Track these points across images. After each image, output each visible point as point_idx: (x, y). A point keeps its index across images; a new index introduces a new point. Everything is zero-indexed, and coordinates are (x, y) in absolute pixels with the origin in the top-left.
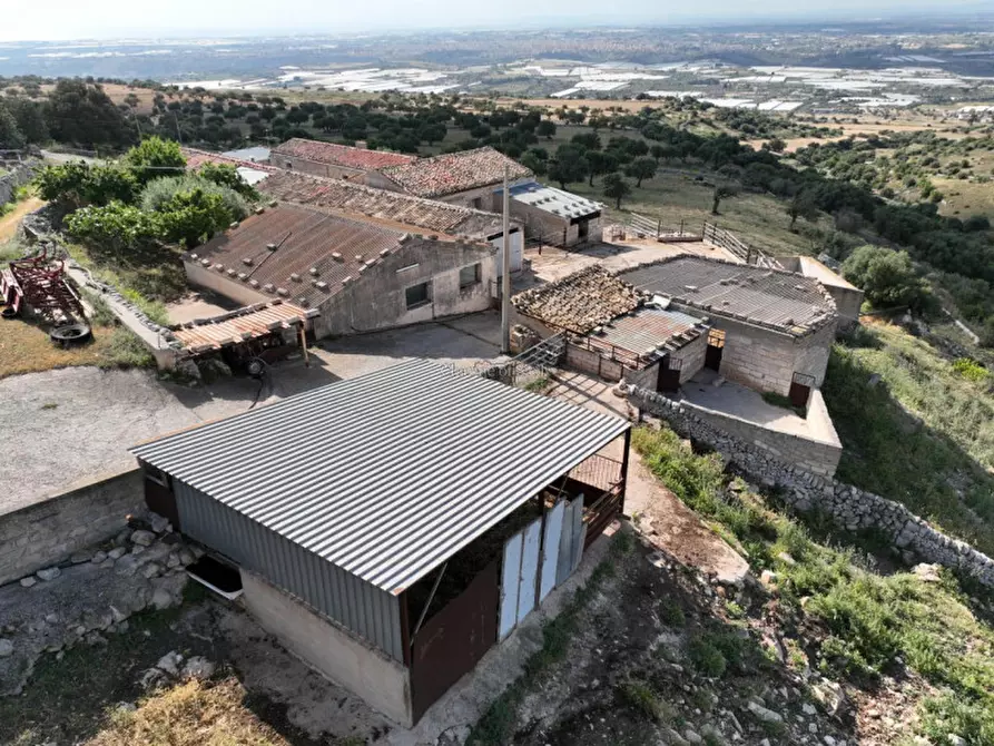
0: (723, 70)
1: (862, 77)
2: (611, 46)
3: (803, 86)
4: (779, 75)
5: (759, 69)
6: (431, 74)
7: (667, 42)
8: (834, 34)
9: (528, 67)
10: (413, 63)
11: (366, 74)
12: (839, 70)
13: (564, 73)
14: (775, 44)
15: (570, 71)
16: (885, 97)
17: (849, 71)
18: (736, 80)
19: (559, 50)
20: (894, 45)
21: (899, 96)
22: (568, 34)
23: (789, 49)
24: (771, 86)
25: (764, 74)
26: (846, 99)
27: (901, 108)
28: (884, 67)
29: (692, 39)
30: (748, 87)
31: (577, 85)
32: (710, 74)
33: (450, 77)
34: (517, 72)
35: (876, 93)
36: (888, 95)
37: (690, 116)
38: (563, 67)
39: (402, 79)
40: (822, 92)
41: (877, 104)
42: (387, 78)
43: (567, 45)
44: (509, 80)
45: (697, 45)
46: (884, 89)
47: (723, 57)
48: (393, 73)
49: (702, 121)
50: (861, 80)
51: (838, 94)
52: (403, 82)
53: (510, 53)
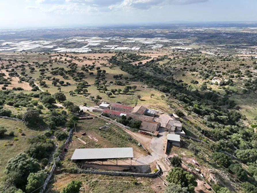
0: (121, 39)
1: (150, 40)
2: (92, 33)
3: (139, 43)
4: (133, 40)
5: (129, 38)
6: (47, 42)
7: (106, 31)
8: (142, 29)
9: (74, 39)
10: (41, 39)
11: (28, 43)
12: (145, 38)
13: (83, 40)
14: (130, 32)
15: (85, 40)
16: (156, 45)
17: (148, 39)
18: (125, 42)
19: (80, 34)
20: (155, 32)
21: (158, 45)
22: (81, 29)
23: (134, 33)
24: (133, 43)
25: (130, 40)
26: (149, 46)
27: (160, 48)
28: (154, 37)
29: (111, 30)
30: (128, 44)
31: (88, 44)
32: (118, 40)
33: (53, 43)
34: (71, 41)
35: (154, 44)
36: (157, 45)
37: (122, 57)
38: (83, 39)
39: (40, 44)
40: (144, 44)
41: (155, 47)
42: (35, 43)
43: (81, 32)
44: (70, 43)
45: (113, 32)
46: (156, 43)
47: (120, 36)
48: (37, 42)
49: (125, 58)
50: (151, 41)
51: (147, 45)
52: (40, 45)
53: (67, 35)
